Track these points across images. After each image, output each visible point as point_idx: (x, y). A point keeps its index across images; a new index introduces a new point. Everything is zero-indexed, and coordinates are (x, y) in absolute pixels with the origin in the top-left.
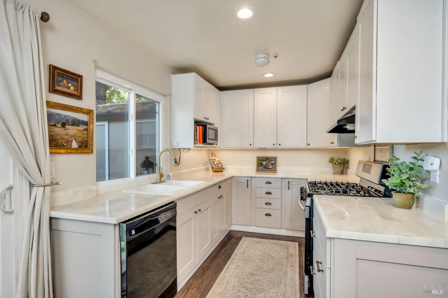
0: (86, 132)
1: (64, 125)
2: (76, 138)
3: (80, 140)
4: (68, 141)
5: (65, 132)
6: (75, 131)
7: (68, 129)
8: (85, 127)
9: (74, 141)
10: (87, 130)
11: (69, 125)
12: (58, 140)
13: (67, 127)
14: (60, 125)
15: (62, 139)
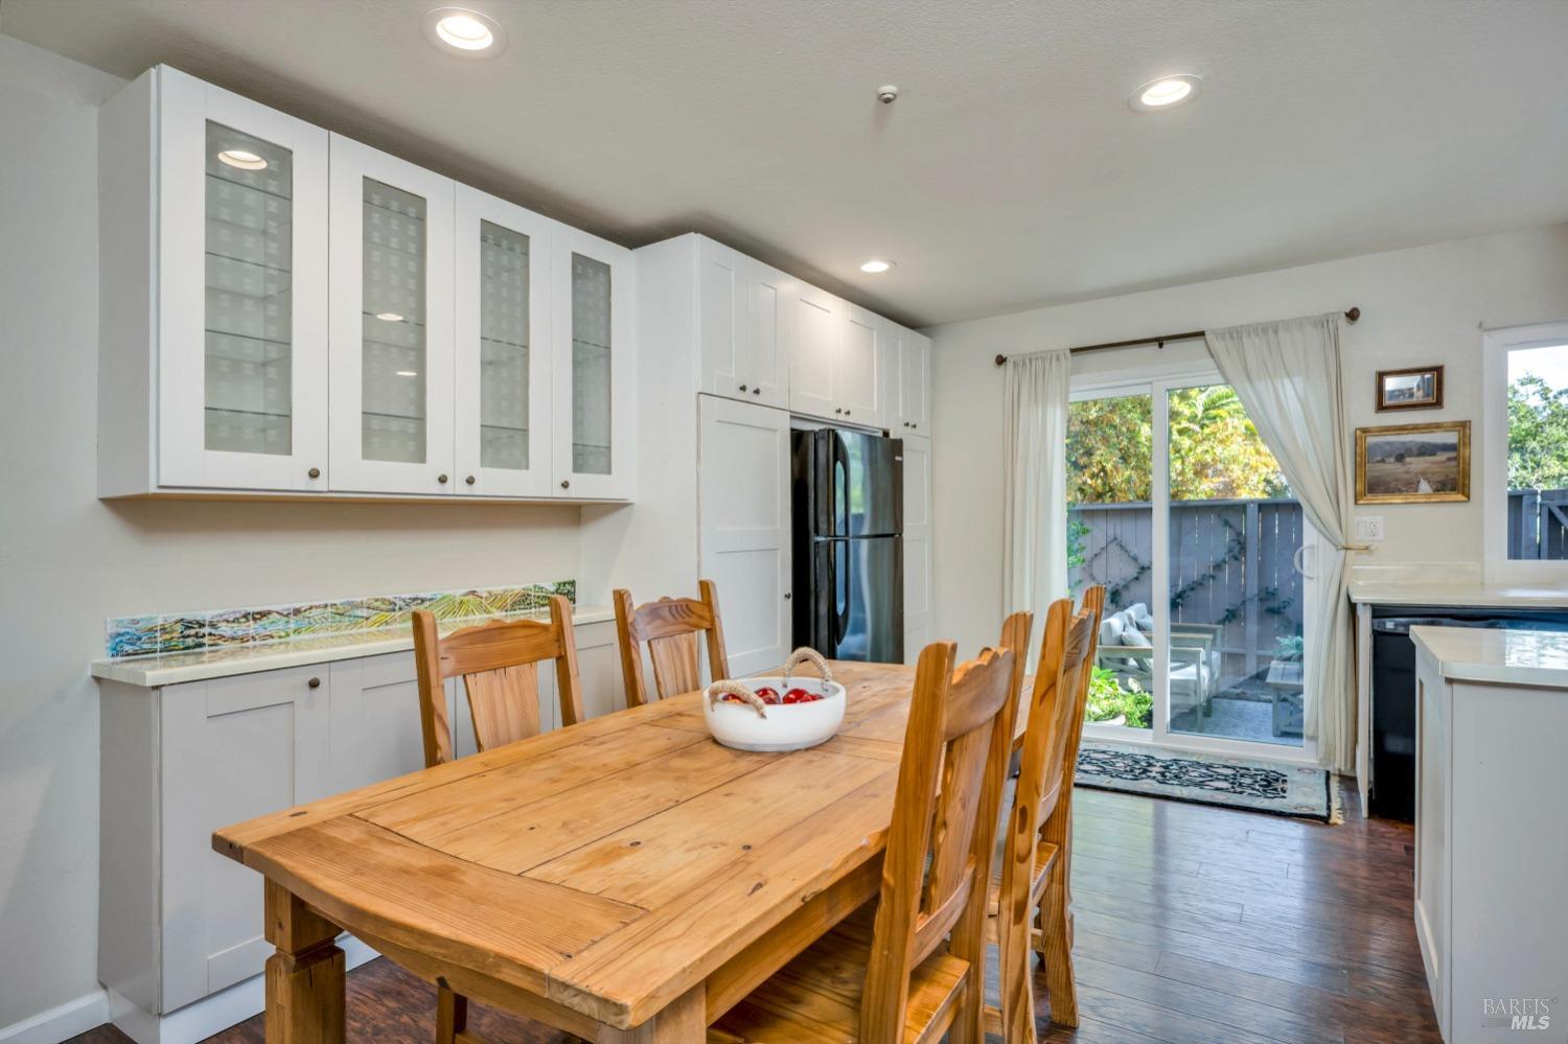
0: (1454, 463)
1: (1400, 458)
2: (1429, 476)
3: (1438, 479)
4: (1412, 483)
5: (1405, 468)
6: (1426, 465)
7: (1410, 463)
8: (1453, 454)
9: (1422, 481)
10: (1455, 459)
11: (1409, 456)
12: (1389, 483)
13: (1408, 460)
14: (1392, 460)
15: (1397, 480)
